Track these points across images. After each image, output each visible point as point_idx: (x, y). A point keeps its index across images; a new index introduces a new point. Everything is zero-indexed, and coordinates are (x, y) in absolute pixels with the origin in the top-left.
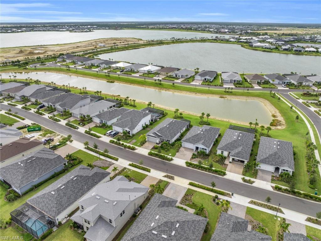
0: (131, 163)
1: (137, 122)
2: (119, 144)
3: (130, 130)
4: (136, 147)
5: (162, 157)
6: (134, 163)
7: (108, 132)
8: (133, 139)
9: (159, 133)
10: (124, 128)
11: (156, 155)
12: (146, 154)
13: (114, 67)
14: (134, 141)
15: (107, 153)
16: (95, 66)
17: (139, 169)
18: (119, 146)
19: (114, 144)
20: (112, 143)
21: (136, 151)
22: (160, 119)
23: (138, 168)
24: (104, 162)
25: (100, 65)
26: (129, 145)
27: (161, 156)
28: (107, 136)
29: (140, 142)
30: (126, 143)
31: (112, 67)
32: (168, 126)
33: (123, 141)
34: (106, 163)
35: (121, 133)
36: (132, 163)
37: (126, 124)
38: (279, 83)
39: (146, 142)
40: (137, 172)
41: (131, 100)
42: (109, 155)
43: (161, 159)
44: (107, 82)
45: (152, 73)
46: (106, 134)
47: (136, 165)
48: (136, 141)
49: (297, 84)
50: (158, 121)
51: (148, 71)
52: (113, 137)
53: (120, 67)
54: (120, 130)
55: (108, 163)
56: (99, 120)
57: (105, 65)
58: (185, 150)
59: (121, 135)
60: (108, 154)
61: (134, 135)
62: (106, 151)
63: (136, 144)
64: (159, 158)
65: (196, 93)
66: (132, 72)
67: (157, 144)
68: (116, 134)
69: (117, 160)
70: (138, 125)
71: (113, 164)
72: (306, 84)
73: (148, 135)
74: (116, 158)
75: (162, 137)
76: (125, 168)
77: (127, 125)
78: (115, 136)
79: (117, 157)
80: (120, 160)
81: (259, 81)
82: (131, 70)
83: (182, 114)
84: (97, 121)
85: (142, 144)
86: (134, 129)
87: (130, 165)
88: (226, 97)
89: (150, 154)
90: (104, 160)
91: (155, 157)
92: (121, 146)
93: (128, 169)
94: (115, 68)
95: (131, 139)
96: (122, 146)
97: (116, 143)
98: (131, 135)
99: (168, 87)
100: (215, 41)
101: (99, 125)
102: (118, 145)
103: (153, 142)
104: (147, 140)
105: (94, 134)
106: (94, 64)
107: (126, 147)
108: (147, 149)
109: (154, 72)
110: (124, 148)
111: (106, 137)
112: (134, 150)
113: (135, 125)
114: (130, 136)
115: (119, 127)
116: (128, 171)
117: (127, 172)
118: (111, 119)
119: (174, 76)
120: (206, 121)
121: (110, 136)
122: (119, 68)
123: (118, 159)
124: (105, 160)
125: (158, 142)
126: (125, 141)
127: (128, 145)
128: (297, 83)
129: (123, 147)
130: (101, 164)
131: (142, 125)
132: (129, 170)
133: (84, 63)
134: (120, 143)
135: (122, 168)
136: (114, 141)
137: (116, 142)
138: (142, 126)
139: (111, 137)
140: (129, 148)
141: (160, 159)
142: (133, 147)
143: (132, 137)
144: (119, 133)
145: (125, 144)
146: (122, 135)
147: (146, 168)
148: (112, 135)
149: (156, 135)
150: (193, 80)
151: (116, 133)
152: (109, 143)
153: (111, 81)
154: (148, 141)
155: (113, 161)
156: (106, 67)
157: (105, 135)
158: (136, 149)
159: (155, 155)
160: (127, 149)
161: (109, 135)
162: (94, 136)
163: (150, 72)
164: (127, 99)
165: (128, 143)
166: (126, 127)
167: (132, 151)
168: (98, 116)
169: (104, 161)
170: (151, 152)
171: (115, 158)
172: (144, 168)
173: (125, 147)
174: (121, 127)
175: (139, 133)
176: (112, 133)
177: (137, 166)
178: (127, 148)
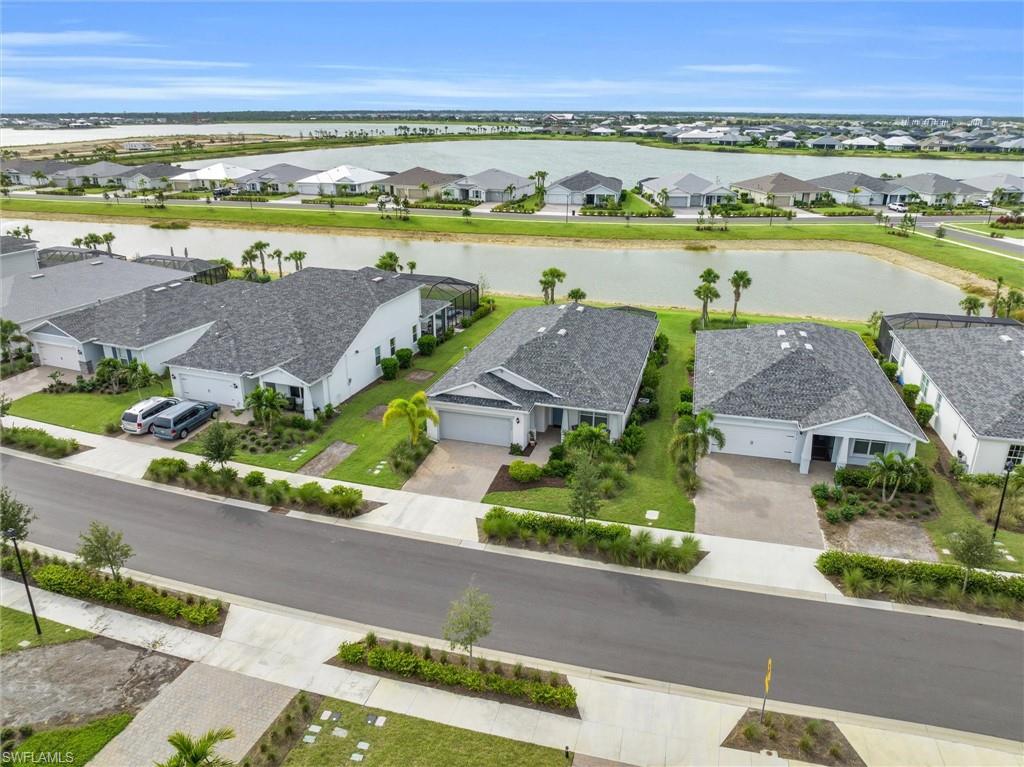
0: (354, 634)
1: (341, 327)
2: (227, 483)
3: (297, 382)
4: (370, 493)
5: (605, 543)
6: (385, 634)
7: (138, 409)
8: (332, 442)
9: (518, 372)
10: (255, 370)
11: (557, 535)
12: (468, 536)
13: (185, 183)
14: (340, 452)
15: (112, 563)
16: (99, 187)
17: (456, 686)
18: (227, 493)
19: (187, 485)
20: (171, 479)
21: (371, 522)
22: (465, 325)
23: (434, 682)
24: (79, 658)
25: (125, 182)
26: (310, 479)
27: (598, 534)
28: (134, 436)
29: (387, 450)
30: (284, 468)
31: (177, 183)
32: (562, 332)
33: (254, 457)
34: (95, 672)
35: (238, 413)
36: (372, 641)
37: (271, 348)
38: (871, 200)
39: (430, 446)
40: (441, 729)
41: (278, 254)
42: (138, 577)
43: (607, 561)
44: (154, 227)
45: (357, 191)
46: (126, 425)
47: (409, 649)
48: (354, 449)
49: (937, 201)
50: (458, 334)
51: (337, 186)
52: (180, 438)
53: (213, 183)
54: (224, 390)
55: (124, 662)
56: (78, 344)
57: (146, 179)
58: (742, 475)
59: (233, 420)
60: (125, 572)
61: (329, 416)
62: (102, 549)
63: (359, 467)
64: (585, 551)
65: (578, 241)
66: (268, 195)
67: (515, 450)
68: (197, 417)
69: (211, 621)
70: (350, 351)
71: (171, 676)
72: (964, 201)
73: (443, 397)
74: (203, 602)
75: (544, 396)
76: (306, 706)
77: (276, 353)
78: (188, 430)
79: (211, 595)
80: (246, 616)
81: (799, 198)
82: (264, 186)
83: (583, 296)
84: (65, 354)
85: (408, 462)
86: (329, 369)
87: (351, 659)
88: (713, 247)
89: (498, 531)
90: (85, 636)
91: (545, 547)
92: (242, 495)
93: (341, 707)
94: (190, 187)
95: (312, 439)
96: (251, 491)
97: (202, 480)
98: (309, 415)
99: (447, 227)
100: (548, 136)
101: (80, 378)
102: (214, 491)
103: (483, 444)
104: (433, 432)
105: (33, 431)
106: (95, 179)
107: (286, 497)
108: (453, 494)
109: (363, 191)
110: (264, 509)
111: (119, 443)
112: (358, 513)
113: (330, 349)
114: (303, 426)
115: (220, 368)
116: (340, 733)
117: (339, 744)
118: (161, 336)
119: (457, 195)
120: (729, 317)
121: (152, 438)
122: (207, 185)
123: (222, 611)
124: (98, 639)
125: (520, 436)
126: (271, 456)
127: (298, 481)
128: (935, 197)
129: (256, 498)
130: (43, 687)
131: (374, 356)
132: (358, 718)
133: (50, 178)
134: (230, 476)
135: (274, 713)
136: (182, 467)
137: (204, 469)
138: (378, 360)
139: (164, 440)
140: (311, 501)
141: (600, 566)
142: (338, 491)
143: (319, 430)
144: (217, 409)
145: (271, 476)
146: (246, 419)
147: (519, 672)
148: (164, 425)
149: (499, 388)
150: (542, 205)
151: (193, 412)
152: (148, 484)
153: (173, 224)
154: (442, 439)
155: (179, 642)
156: (148, 186)
157: (113, 431)
158: (369, 507)
159: (543, 534)
160: (293, 514)
161: (149, 432)
162: (30, 447)
163: (348, 191)
164: (258, 253)
165: (297, 469)
166: (268, 364)
167: (342, 523)
168: (73, 323)
169: (81, 656)
170: (498, 515)
171: (190, 601)
172: (499, 669)
173: (278, 498)
174: (232, 369)
175: (363, 403)
176: (169, 414)
177: (427, 668)
178: (294, 504)
